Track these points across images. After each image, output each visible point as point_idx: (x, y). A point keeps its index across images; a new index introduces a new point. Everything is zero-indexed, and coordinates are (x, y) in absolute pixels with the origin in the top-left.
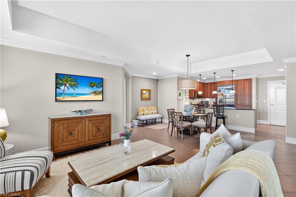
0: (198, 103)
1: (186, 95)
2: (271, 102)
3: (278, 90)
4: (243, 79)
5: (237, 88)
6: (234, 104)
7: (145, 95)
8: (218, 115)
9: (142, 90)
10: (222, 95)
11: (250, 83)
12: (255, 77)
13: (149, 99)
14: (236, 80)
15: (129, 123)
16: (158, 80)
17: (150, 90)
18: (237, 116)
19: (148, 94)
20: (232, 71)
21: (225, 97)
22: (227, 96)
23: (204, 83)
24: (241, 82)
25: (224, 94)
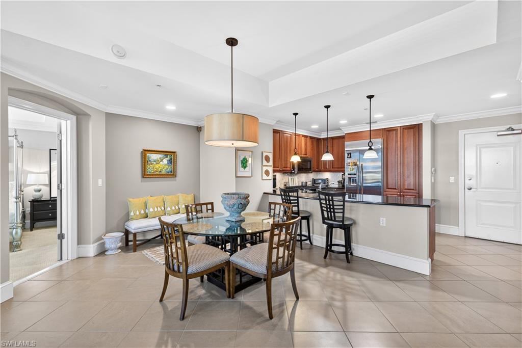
0: (302, 182)
1: (264, 166)
2: (467, 182)
3: (483, 150)
4: (400, 127)
5: (387, 149)
6: (380, 184)
7: (157, 166)
8: (331, 220)
9: (145, 152)
10: (356, 165)
11: (417, 136)
12: (430, 119)
13: (172, 174)
14: (384, 129)
15: (89, 244)
16: (201, 127)
17: (174, 152)
18: (383, 222)
19: (165, 161)
21: (360, 170)
22: (366, 168)
23: (318, 140)
24: (396, 134)
25: (358, 163)
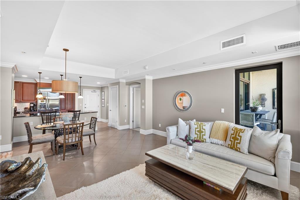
2: (85, 105)
10: (45, 99)
20: (80, 77)
